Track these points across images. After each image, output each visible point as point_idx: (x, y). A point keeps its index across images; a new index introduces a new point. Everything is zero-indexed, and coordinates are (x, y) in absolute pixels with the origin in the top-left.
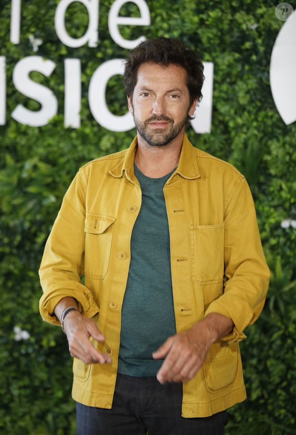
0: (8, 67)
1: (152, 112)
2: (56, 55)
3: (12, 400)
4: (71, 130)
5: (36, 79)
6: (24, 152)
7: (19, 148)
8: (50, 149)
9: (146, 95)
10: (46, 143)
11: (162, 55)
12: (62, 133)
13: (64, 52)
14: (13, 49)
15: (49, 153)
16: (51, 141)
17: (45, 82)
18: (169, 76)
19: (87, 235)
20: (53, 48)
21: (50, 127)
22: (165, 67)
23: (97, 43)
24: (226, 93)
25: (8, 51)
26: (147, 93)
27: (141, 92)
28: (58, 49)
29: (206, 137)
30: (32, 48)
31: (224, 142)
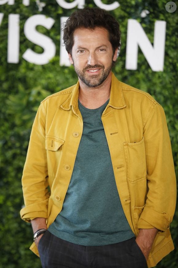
0: (21, 22)
1: (87, 62)
2: (54, 14)
3: (20, 258)
4: (64, 67)
5: (41, 31)
6: (31, 82)
7: (28, 80)
8: (49, 81)
9: (82, 51)
10: (47, 76)
11: (90, 22)
12: (58, 69)
13: (60, 12)
14: (25, 9)
15: (49, 84)
16: (51, 75)
17: (47, 33)
18: (96, 37)
19: (47, 151)
20: (53, 9)
21: (50, 65)
22: (92, 29)
23: (84, 6)
24: (175, 43)
25: (21, 11)
26: (82, 50)
27: (77, 50)
28: (56, 10)
29: (160, 74)
30: (37, 9)
31: (173, 78)
